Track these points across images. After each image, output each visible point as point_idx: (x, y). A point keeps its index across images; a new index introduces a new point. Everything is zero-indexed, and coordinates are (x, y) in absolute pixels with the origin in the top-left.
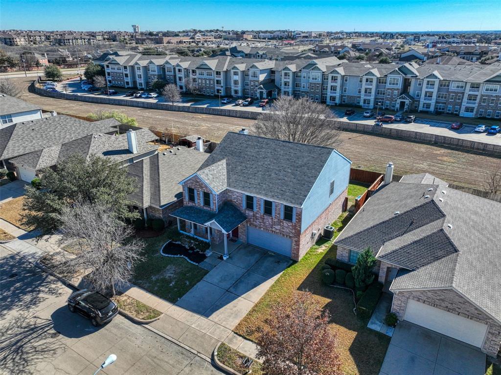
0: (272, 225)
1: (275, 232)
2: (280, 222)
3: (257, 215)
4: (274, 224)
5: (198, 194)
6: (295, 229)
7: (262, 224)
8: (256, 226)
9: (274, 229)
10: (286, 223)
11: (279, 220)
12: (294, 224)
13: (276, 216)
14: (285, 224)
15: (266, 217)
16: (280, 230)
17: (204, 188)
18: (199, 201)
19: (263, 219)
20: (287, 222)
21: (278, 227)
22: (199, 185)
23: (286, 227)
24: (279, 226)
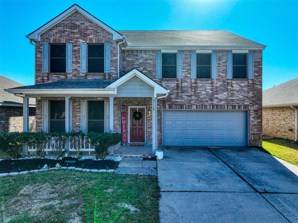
0: (213, 95)
1: (217, 106)
2: (226, 84)
3: (184, 84)
4: (216, 91)
5: (74, 51)
6: (253, 89)
7: (193, 98)
8: (182, 106)
9: (215, 102)
10: (237, 85)
11: (224, 82)
12: (250, 82)
13: (219, 75)
14: (236, 87)
15: (200, 83)
16: (226, 100)
17: (91, 36)
18: (75, 66)
19: (196, 87)
20: (239, 82)
21: (223, 95)
22: (80, 32)
23: (238, 91)
24: (225, 93)
